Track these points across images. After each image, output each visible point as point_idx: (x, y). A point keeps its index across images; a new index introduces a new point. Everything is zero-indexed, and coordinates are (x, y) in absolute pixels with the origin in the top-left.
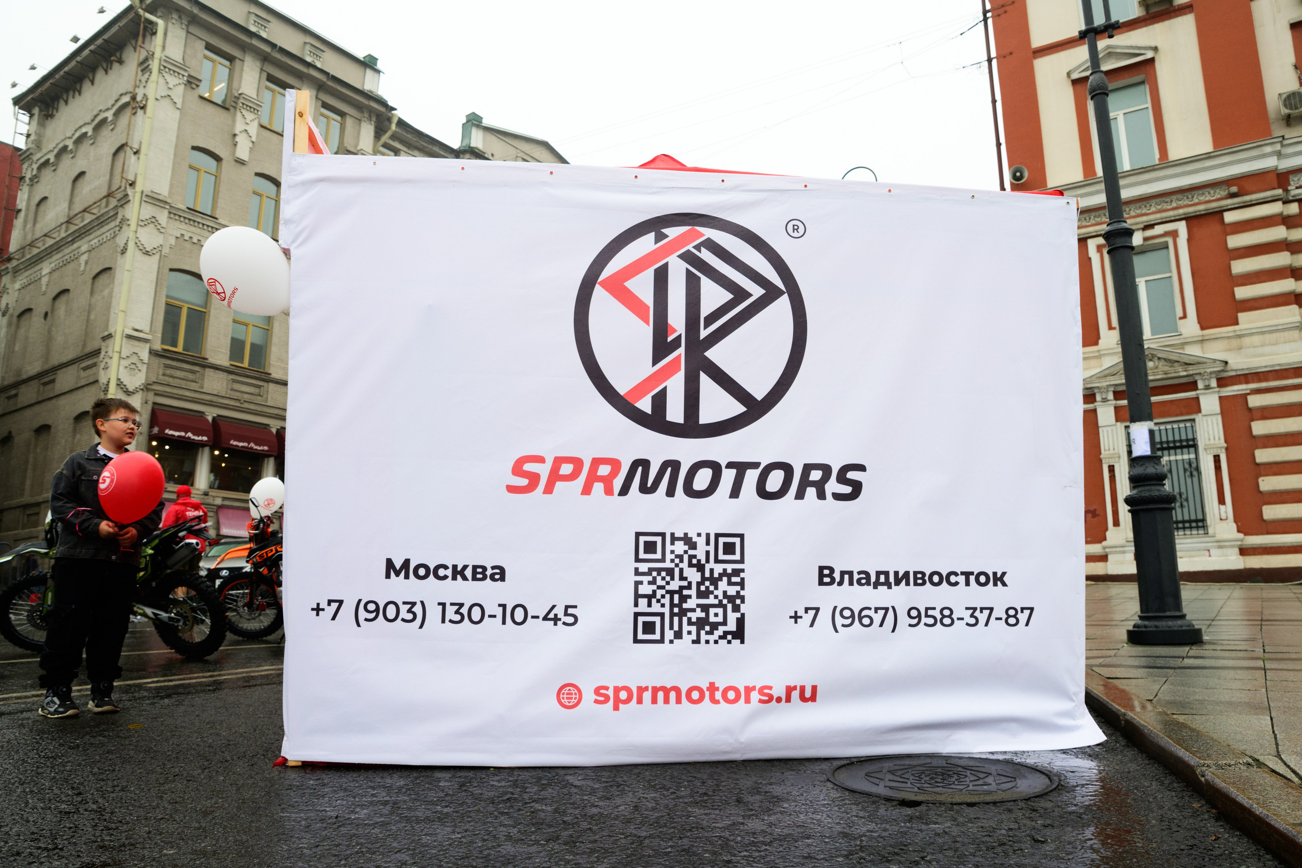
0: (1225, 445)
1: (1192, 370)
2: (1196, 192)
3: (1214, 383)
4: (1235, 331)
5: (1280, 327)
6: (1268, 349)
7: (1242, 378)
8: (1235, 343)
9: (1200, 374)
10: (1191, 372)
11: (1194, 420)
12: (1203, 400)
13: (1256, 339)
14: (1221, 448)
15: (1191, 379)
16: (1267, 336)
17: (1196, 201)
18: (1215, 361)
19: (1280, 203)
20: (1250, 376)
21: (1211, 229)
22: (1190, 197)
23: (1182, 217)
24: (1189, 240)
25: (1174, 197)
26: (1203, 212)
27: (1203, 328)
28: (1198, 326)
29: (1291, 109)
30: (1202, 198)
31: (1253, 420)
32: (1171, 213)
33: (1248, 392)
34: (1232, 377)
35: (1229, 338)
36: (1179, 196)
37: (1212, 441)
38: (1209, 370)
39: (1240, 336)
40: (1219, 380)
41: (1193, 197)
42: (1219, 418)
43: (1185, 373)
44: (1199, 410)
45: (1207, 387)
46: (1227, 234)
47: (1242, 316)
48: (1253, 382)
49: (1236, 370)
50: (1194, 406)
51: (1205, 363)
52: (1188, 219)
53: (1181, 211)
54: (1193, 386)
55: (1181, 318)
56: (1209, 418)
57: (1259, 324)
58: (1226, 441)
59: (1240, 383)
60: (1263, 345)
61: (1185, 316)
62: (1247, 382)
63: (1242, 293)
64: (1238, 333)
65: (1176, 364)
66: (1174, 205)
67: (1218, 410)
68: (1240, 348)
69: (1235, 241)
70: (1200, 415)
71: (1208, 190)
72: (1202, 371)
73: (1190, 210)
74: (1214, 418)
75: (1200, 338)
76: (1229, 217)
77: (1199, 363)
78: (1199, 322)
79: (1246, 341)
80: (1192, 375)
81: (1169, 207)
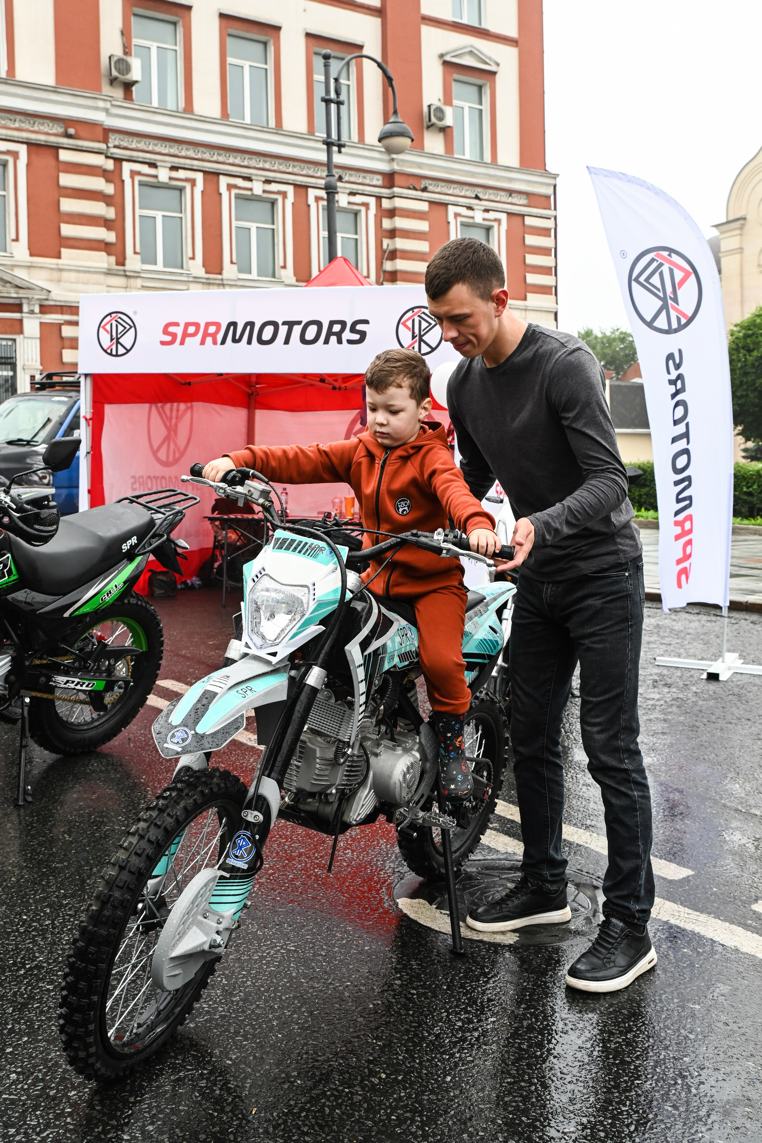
0: (41, 368)
1: (22, 294)
2: (39, 120)
3: (37, 309)
4: (58, 264)
5: (92, 270)
6: (80, 287)
7: (59, 308)
8: (55, 275)
9: (28, 298)
10: (21, 296)
11: (14, 340)
12: (26, 323)
13: (73, 276)
14: (37, 369)
15: (17, 301)
16: (82, 275)
17: (36, 128)
18: (42, 289)
19: (102, 157)
20: (65, 309)
21: (45, 160)
22: (32, 122)
23: (25, 140)
24: (28, 165)
25: (18, 117)
26: (43, 143)
27: (32, 255)
28: (27, 252)
29: (119, 73)
30: (42, 128)
31: (63, 348)
32: (16, 134)
33: (62, 322)
34: (51, 306)
35: (51, 269)
36: (23, 118)
37: (30, 363)
38: (36, 297)
39: (60, 270)
40: (41, 306)
41: (34, 124)
42: (38, 342)
43: (15, 295)
44: (21, 332)
45: (32, 312)
46: (59, 171)
47: (64, 251)
48: (67, 314)
49: (55, 301)
50: (18, 327)
51: (33, 289)
52: (31, 145)
53: (25, 135)
54: (18, 307)
55: (13, 240)
56: (30, 341)
57: (77, 263)
58: (41, 364)
59: (56, 313)
60: (77, 282)
61: (17, 240)
62: (62, 313)
63: (68, 230)
64: (60, 267)
65: (8, 285)
66: (17, 125)
67: (38, 335)
68: (59, 281)
69: (67, 180)
70: (22, 336)
71: (48, 121)
72: (30, 296)
73: (33, 136)
74: (34, 341)
75: (29, 264)
76: (64, 156)
77: (29, 288)
78: (29, 249)
79: (65, 275)
80: (20, 298)
81: (13, 126)
